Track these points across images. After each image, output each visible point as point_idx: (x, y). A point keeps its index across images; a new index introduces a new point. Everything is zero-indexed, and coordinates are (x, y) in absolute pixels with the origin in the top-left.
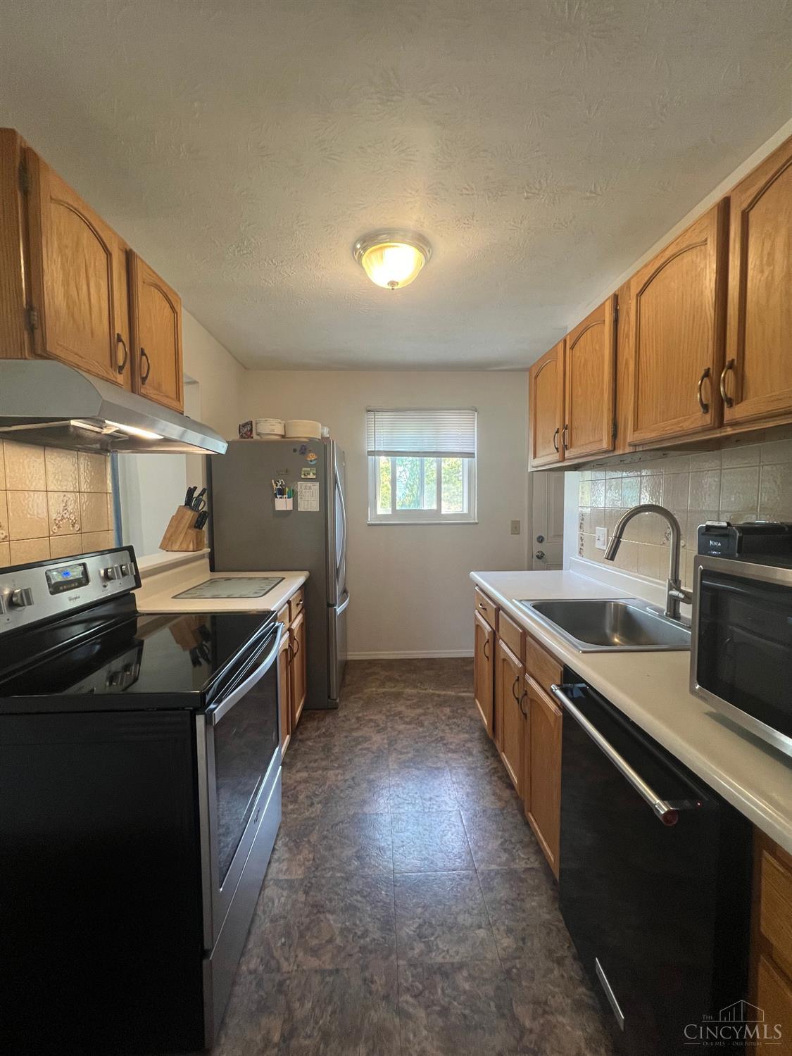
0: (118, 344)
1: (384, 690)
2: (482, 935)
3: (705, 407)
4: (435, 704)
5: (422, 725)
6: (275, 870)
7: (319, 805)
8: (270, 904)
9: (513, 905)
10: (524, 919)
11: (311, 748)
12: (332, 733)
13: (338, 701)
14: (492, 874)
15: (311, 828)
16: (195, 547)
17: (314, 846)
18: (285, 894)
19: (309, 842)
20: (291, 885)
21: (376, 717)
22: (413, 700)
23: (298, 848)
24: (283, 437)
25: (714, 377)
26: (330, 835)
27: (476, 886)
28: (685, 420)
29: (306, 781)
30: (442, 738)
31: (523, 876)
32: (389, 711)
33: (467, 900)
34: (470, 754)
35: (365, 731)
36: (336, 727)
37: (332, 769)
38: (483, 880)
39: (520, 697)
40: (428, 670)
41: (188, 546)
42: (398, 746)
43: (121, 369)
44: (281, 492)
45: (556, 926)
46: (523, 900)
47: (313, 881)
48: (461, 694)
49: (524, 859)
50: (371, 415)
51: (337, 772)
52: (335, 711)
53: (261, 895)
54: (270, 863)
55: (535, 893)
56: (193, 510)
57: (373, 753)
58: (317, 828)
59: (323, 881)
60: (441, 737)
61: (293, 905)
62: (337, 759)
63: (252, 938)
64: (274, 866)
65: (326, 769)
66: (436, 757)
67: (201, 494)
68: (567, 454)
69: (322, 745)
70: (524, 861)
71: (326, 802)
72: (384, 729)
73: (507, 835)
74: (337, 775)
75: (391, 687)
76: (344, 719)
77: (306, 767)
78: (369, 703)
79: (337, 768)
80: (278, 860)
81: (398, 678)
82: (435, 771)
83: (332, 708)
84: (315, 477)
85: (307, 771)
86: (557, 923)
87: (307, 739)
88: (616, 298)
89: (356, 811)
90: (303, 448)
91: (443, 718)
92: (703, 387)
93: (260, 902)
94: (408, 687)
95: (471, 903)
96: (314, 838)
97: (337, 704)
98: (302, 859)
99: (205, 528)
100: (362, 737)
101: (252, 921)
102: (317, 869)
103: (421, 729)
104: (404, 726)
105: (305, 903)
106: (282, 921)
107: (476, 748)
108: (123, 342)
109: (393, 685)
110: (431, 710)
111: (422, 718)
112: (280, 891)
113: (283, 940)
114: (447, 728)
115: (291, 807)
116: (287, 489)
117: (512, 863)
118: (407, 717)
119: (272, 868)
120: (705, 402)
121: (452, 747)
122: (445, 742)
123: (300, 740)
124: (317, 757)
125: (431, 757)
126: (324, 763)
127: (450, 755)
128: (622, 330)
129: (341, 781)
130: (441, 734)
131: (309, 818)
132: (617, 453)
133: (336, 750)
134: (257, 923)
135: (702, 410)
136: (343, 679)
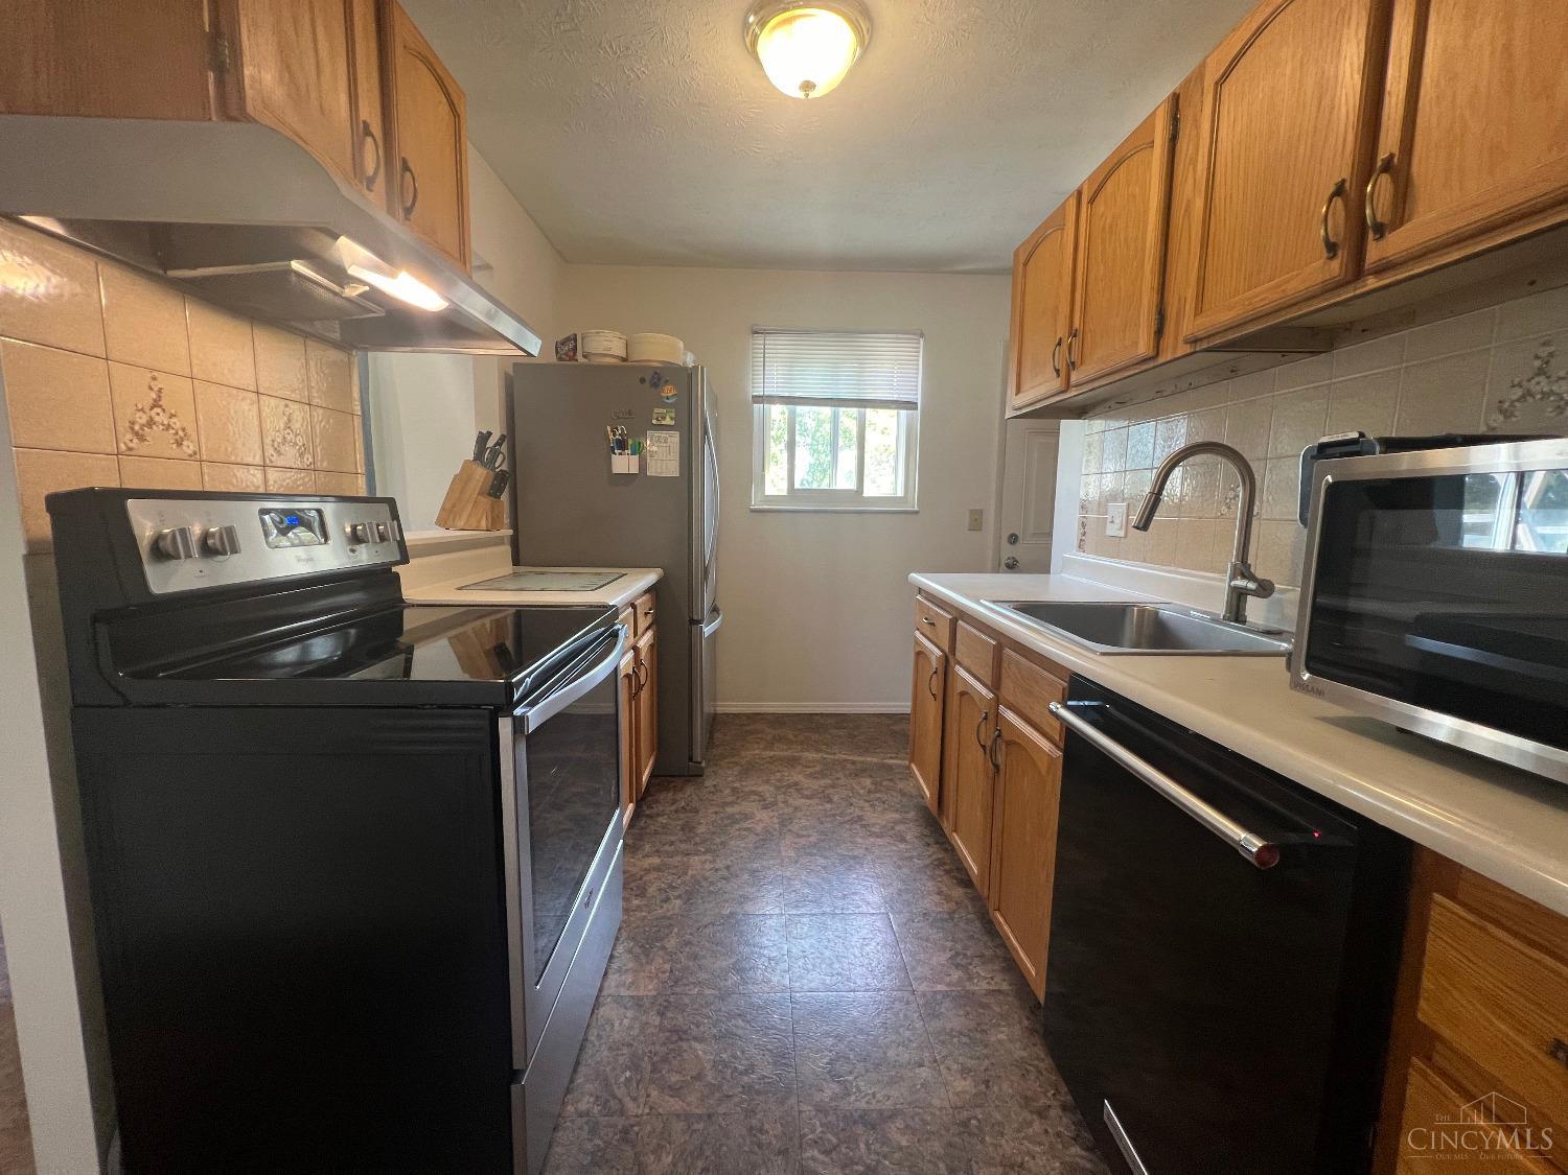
0: (364, 139)
1: (772, 753)
2: (924, 1075)
3: (1331, 248)
4: (847, 773)
5: (830, 801)
6: (613, 984)
7: (678, 901)
8: (608, 1028)
9: (970, 1038)
10: (987, 1057)
11: (664, 826)
12: (695, 808)
13: (703, 765)
14: (939, 997)
15: (666, 931)
16: (489, 526)
17: (671, 954)
18: (630, 1014)
19: (664, 948)
20: (638, 1002)
21: (760, 789)
22: (815, 766)
23: (648, 956)
24: (624, 360)
25: (1353, 195)
26: (695, 941)
27: (915, 1012)
28: (1291, 279)
29: (658, 869)
30: (860, 818)
31: (984, 1000)
32: (778, 781)
33: (901, 1030)
34: (903, 840)
35: (747, 806)
36: (701, 800)
37: (696, 855)
38: (925, 1005)
39: (989, 743)
40: (836, 728)
41: (479, 522)
42: (795, 827)
43: (370, 181)
44: (622, 445)
45: (1036, 1067)
46: (984, 1031)
47: (671, 1000)
48: (887, 761)
49: (986, 978)
50: (759, 340)
51: (703, 858)
52: (700, 780)
53: (594, 1016)
54: (606, 974)
55: (1003, 1023)
56: (486, 466)
57: (757, 834)
58: (676, 930)
59: (687, 1000)
60: (858, 816)
61: (642, 1030)
62: (704, 841)
63: (582, 1069)
64: (613, 979)
65: (688, 854)
66: (851, 842)
67: (499, 443)
68: (1074, 377)
69: (680, 822)
70: (987, 979)
71: (689, 897)
72: (775, 803)
73: (959, 947)
74: (704, 862)
75: (783, 750)
76: (713, 789)
77: (657, 851)
78: (748, 770)
79: (704, 853)
80: (619, 970)
81: (791, 737)
82: (852, 861)
83: (695, 775)
84: (673, 423)
85: (660, 857)
86: (1036, 1062)
87: (658, 815)
88: (1176, 99)
89: (733, 910)
90: (657, 377)
91: (862, 792)
92: (1330, 216)
93: (594, 1024)
94: (808, 751)
95: (908, 1033)
96: (672, 943)
97: (702, 769)
98: (653, 971)
99: (505, 497)
100: (740, 813)
101: (582, 1049)
102: (676, 982)
103: (828, 806)
104: (803, 801)
105: (661, 1028)
106: (625, 1050)
107: (912, 832)
108: (373, 136)
109: (785, 747)
110: (842, 782)
111: (831, 791)
112: (622, 1010)
113: (628, 1074)
114: (867, 804)
115: (636, 902)
116: (630, 442)
117: (968, 983)
118: (807, 789)
119: (609, 980)
120: (1332, 240)
121: (876, 829)
122: (863, 823)
123: (647, 816)
124: (673, 838)
125: (844, 843)
126: (683, 846)
127: (872, 840)
128: (1184, 153)
129: (711, 870)
130: (858, 812)
131: (664, 917)
132: (1161, 360)
133: (701, 829)
134: (589, 1051)
135: (1326, 255)
136: (711, 738)
